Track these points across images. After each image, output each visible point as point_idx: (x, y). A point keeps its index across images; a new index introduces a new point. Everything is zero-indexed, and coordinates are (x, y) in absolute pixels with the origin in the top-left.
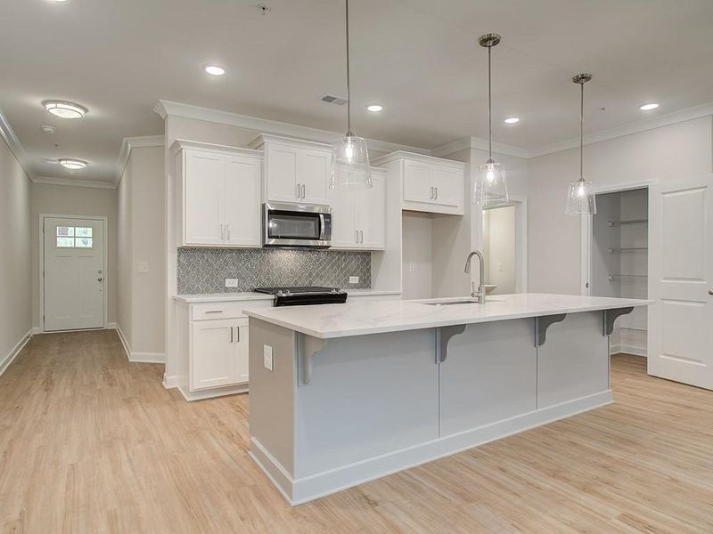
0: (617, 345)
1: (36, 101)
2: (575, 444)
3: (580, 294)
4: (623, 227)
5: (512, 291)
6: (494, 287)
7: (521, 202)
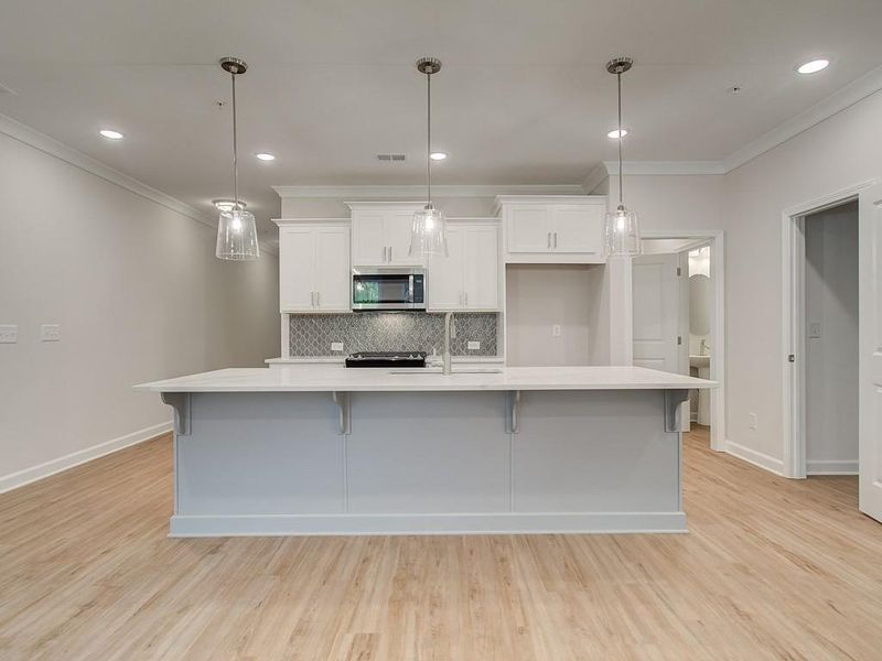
1: (209, 202)
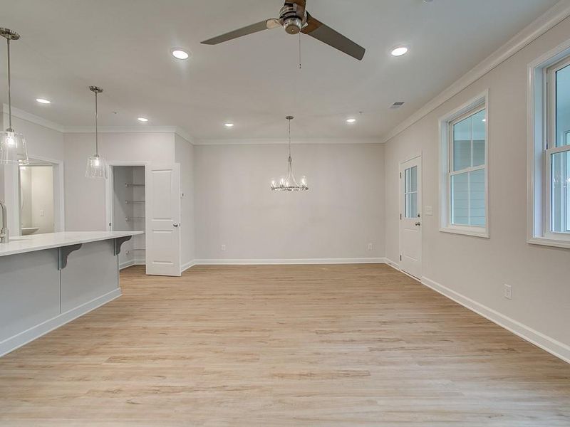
0: (132, 260)
2: (88, 328)
3: (105, 231)
4: (135, 188)
5: (52, 231)
6: (37, 229)
7: (58, 164)
